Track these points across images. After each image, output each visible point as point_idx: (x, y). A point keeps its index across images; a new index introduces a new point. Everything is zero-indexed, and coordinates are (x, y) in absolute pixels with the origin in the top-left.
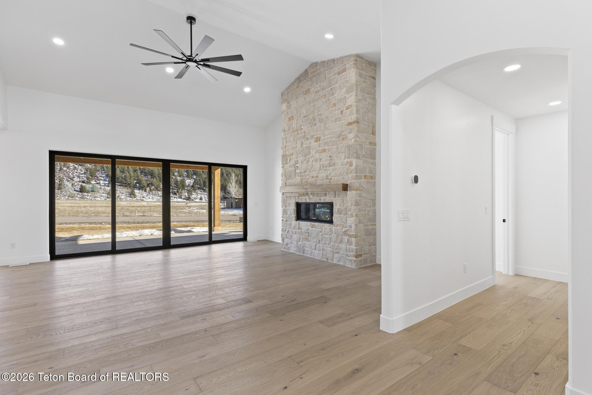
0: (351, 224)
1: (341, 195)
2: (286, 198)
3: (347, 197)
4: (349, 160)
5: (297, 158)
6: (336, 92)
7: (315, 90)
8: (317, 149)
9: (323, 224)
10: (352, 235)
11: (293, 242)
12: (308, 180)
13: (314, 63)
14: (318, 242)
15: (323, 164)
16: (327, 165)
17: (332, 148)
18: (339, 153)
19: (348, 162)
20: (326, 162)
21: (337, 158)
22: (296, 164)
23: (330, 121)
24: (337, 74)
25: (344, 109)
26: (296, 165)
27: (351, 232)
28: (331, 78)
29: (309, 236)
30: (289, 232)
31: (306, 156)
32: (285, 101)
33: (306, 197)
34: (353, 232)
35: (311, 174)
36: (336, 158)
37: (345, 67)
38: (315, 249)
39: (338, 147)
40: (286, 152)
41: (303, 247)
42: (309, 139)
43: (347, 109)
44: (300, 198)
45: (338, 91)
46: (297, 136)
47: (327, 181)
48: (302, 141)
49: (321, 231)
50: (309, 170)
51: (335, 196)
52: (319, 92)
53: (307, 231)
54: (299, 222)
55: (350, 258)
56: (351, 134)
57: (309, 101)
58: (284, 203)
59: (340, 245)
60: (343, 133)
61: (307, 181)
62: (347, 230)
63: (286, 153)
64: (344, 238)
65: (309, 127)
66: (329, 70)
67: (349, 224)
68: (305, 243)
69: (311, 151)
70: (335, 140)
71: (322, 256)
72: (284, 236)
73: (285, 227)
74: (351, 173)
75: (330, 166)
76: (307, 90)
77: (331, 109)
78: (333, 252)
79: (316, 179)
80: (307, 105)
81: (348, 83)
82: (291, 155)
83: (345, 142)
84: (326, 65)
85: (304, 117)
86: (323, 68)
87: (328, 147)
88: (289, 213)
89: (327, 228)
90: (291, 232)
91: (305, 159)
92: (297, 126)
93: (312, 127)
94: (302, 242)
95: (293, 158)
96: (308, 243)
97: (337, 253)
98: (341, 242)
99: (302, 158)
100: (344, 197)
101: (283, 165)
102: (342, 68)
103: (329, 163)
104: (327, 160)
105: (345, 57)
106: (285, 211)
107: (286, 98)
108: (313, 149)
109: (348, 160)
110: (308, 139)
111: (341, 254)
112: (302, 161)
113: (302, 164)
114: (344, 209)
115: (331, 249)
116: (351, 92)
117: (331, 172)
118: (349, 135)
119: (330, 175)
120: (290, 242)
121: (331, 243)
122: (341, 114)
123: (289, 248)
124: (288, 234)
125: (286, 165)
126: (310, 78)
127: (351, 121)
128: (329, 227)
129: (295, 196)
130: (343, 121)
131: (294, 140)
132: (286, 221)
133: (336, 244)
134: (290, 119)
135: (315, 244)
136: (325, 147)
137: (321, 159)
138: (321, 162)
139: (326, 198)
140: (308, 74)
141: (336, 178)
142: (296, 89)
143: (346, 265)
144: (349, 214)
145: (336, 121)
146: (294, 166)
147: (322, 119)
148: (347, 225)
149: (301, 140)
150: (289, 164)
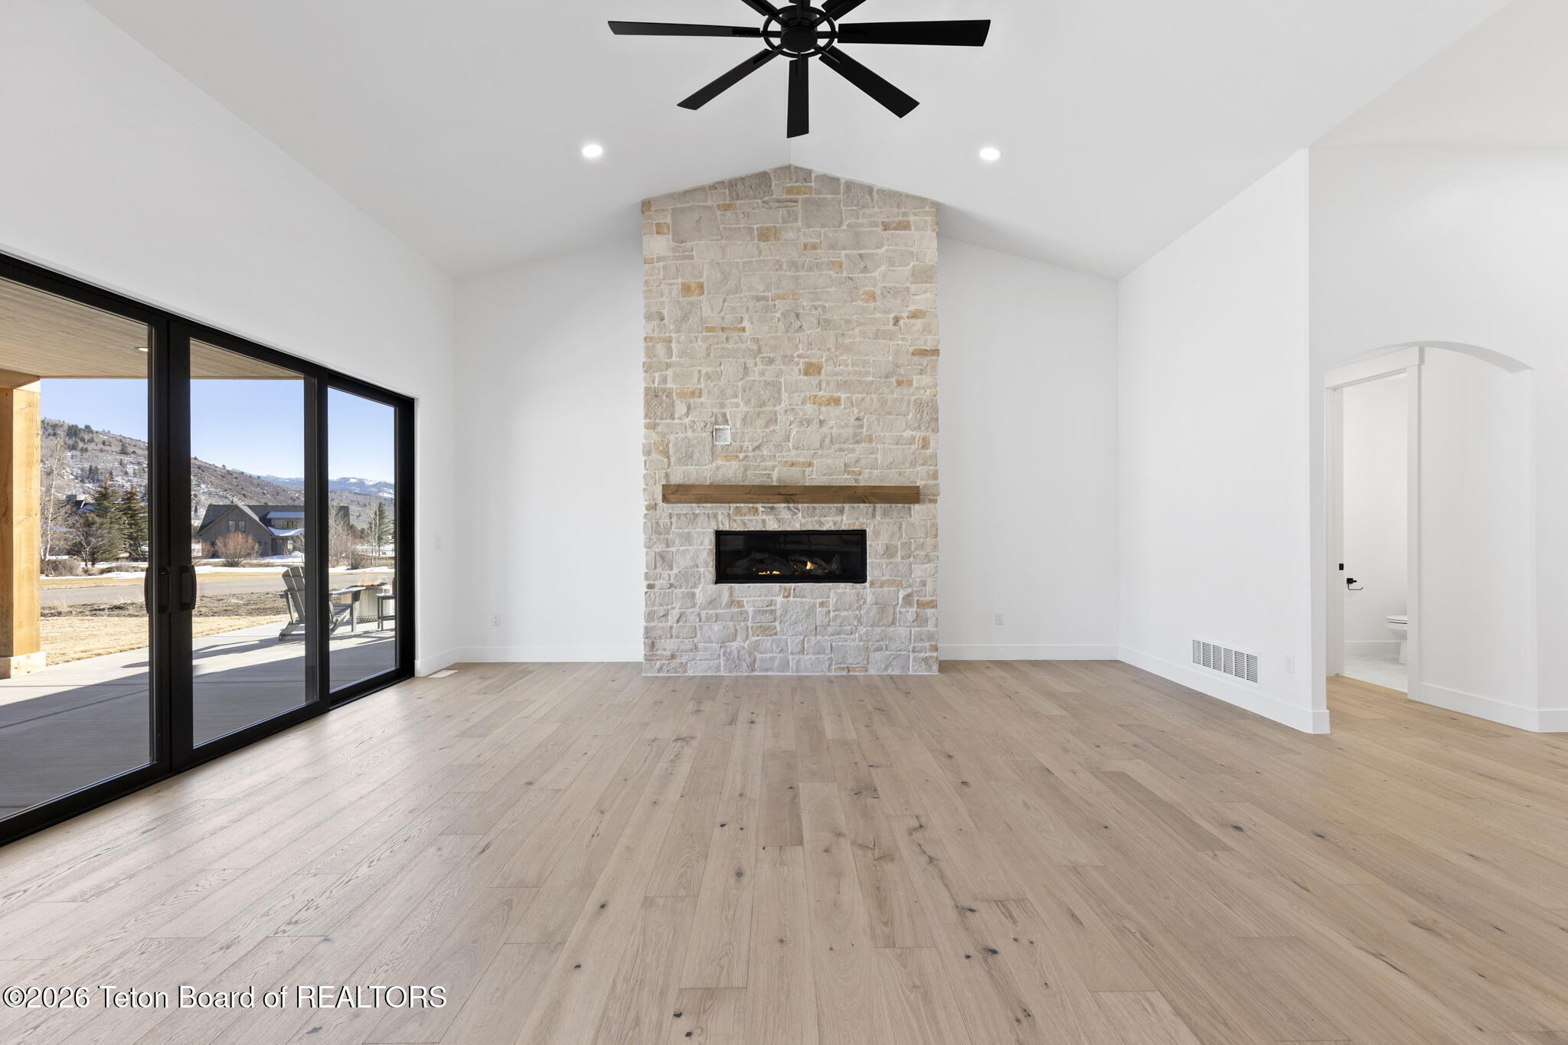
0: (925, 579)
1: (895, 513)
2: (671, 518)
3: (911, 516)
4: (918, 434)
5: (722, 405)
6: (876, 268)
7: (798, 239)
8: (808, 394)
9: (830, 584)
10: (929, 602)
11: (701, 645)
12: (773, 470)
13: (796, 168)
14: (814, 632)
15: (831, 434)
16: (847, 439)
17: (863, 399)
18: (889, 413)
19: (914, 439)
20: (843, 431)
21: (881, 427)
22: (716, 423)
23: (857, 331)
24: (881, 227)
25: (905, 315)
26: (717, 427)
27: (925, 596)
28: (862, 229)
29: (775, 620)
30: (683, 619)
31: (763, 404)
32: (665, 230)
33: (765, 517)
34: (931, 596)
35: (783, 457)
36: (879, 425)
37: (905, 219)
38: (802, 651)
39: (887, 400)
40: (664, 380)
41: (750, 654)
42: (777, 363)
43: (914, 315)
44: (738, 518)
45: (883, 268)
46: (724, 345)
47: (846, 476)
48: (745, 363)
49: (822, 604)
50: (775, 446)
51: (874, 515)
52: (814, 247)
53: (768, 608)
54: (731, 587)
55: (922, 655)
56: (924, 377)
57: (777, 261)
58: (661, 534)
59: (891, 629)
60: (902, 371)
61: (769, 474)
62: (912, 592)
63: (669, 385)
64: (901, 612)
65: (776, 331)
66: (854, 208)
67: (918, 580)
68: (756, 641)
69: (784, 395)
70: (873, 381)
71: (829, 666)
72: (654, 634)
73: (661, 605)
74: (923, 465)
75: (858, 442)
76: (768, 229)
77: (859, 303)
78: (867, 649)
79: (804, 472)
80: (769, 270)
81: (915, 259)
82: (693, 393)
83: (905, 391)
84: (842, 191)
85: (758, 299)
86: (832, 194)
87: (849, 395)
88: (681, 563)
89: (844, 593)
90: (693, 618)
91: (759, 414)
92: (723, 318)
93: (787, 331)
94: (744, 641)
95: (702, 404)
96: (773, 640)
97: (881, 650)
98: (893, 623)
99: (743, 408)
100: (902, 517)
101: (652, 420)
102: (897, 219)
103: (855, 435)
104: (846, 425)
105: (907, 196)
106: (662, 557)
107: (669, 220)
108: (793, 392)
109: (914, 433)
110: (771, 361)
111: (891, 651)
112: (746, 416)
113: (745, 425)
114: (904, 544)
115: (862, 643)
116: (926, 282)
117: (861, 457)
118: (919, 377)
119: (856, 462)
120: (687, 644)
121: (860, 628)
122: (895, 324)
123: (684, 666)
124: (680, 623)
125: (669, 421)
126: (778, 201)
127: (923, 348)
128: (854, 591)
129: (715, 516)
130: (900, 342)
131: (708, 355)
132: (671, 586)
133: (876, 628)
134: (686, 289)
135: (802, 637)
136: (839, 394)
137: (821, 422)
138: (824, 429)
139: (842, 520)
140: (770, 186)
141: (875, 471)
142: (719, 213)
143: (911, 673)
144: (918, 555)
145: (876, 337)
146: (709, 428)
147: (827, 321)
148: (911, 581)
149: (743, 360)
150: (680, 418)
